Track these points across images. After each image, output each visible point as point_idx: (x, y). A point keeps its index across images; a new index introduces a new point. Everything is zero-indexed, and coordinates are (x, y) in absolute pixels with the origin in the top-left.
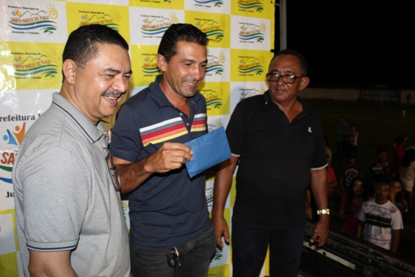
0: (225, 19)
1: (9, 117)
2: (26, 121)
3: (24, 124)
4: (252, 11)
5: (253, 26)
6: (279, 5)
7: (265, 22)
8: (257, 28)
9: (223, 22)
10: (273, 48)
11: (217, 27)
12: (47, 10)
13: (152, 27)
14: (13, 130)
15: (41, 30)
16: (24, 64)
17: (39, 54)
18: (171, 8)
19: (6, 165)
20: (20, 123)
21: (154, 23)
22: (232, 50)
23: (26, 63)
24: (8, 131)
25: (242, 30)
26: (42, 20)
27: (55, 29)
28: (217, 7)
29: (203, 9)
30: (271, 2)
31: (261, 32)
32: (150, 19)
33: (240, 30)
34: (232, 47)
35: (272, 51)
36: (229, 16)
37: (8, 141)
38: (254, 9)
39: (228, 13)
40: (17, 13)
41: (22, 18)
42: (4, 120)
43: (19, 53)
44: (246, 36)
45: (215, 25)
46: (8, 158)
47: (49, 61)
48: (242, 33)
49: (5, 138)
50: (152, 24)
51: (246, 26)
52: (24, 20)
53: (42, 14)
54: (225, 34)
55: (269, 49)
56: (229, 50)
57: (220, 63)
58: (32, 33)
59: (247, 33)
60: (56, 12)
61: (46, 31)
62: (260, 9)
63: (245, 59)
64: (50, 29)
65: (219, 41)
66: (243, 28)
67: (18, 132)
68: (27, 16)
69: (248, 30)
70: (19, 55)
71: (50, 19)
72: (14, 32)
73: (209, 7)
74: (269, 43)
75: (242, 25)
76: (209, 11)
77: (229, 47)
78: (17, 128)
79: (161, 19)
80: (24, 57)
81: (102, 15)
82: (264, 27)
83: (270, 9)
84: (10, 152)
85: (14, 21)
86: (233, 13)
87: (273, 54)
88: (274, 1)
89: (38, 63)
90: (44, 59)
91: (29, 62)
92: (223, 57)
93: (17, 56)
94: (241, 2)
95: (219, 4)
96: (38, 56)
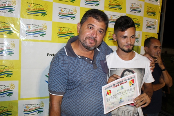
1: (53, 54)
4: (152, 16)
5: (151, 22)
6: (162, 14)
7: (156, 21)
8: (153, 23)
9: (140, 20)
10: (158, 32)
11: (138, 22)
12: (73, 10)
13: (113, 20)
15: (69, 18)
16: (62, 32)
17: (68, 28)
18: (121, 12)
22: (143, 32)
23: (63, 32)
25: (147, 24)
26: (70, 14)
27: (75, 18)
28: (138, 13)
29: (133, 13)
30: (159, 12)
31: (154, 25)
32: (112, 16)
34: (143, 31)
35: (158, 34)
40: (62, 10)
41: (63, 13)
42: (51, 56)
43: (60, 27)
47: (72, 32)
48: (147, 25)
50: (113, 19)
51: (149, 22)
52: (64, 14)
53: (71, 11)
54: (141, 25)
55: (157, 33)
56: (141, 32)
57: (138, 38)
58: (66, 19)
59: (149, 25)
60: (76, 11)
61: (71, 19)
62: (155, 15)
63: (147, 37)
64: (73, 18)
65: (138, 28)
66: (147, 23)
68: (65, 12)
69: (149, 24)
70: (61, 28)
71: (74, 14)
72: (59, 18)
73: (136, 13)
74: (157, 30)
75: (147, 21)
76: (135, 14)
79: (117, 17)
80: (62, 29)
82: (155, 23)
85: (60, 14)
86: (144, 16)
87: (158, 35)
88: (160, 12)
89: (67, 32)
90: (70, 30)
91: (64, 31)
92: (139, 35)
93: (60, 28)
94: (147, 11)
95: (139, 11)
96: (67, 29)
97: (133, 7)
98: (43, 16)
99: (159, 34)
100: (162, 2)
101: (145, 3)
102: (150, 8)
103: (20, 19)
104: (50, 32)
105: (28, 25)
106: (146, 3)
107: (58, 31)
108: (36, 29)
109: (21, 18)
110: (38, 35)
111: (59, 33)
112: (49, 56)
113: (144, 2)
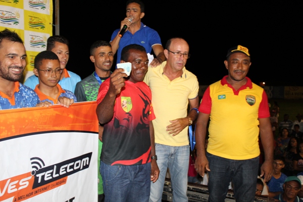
0: (20, 33)
4: (38, 29)
5: (39, 38)
6: (55, 26)
7: (46, 35)
8: (41, 39)
25: (32, 40)
29: (6, 26)
30: (50, 24)
31: (44, 41)
33: (30, 40)
36: (23, 31)
38: (39, 27)
39: (22, 28)
44: (35, 44)
48: (32, 41)
51: (34, 37)
59: (35, 42)
62: (43, 27)
66: (32, 38)
69: (36, 40)
73: (10, 24)
76: (10, 27)
82: (46, 38)
83: (49, 27)
86: (26, 29)
88: (52, 23)
94: (30, 23)
95: (16, 23)
97: (5, 16)
100: (52, 9)
101: (25, 10)
102: (33, 18)
106: (26, 12)
113: (23, 10)
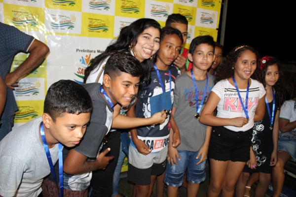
0: (194, 10)
1: (84, 50)
2: (91, 53)
3: (90, 55)
4: (209, 7)
5: (208, 15)
6: (224, 4)
7: (215, 13)
8: (210, 16)
9: (193, 11)
10: (218, 28)
11: (189, 14)
13: (157, 11)
14: (85, 57)
15: (102, 8)
18: (167, 2)
19: (79, 74)
20: (88, 54)
21: (157, 9)
22: (196, 27)
23: (94, 24)
24: (82, 57)
26: (104, 3)
27: (109, 8)
28: (190, 3)
29: (183, 4)
30: (220, 2)
31: (212, 18)
32: (156, 7)
33: (201, 16)
34: (196, 25)
35: (217, 29)
36: (196, 8)
37: (82, 62)
38: (210, 5)
39: (196, 6)
42: (81, 51)
44: (204, 20)
45: (189, 12)
46: (80, 71)
47: (105, 24)
48: (202, 18)
49: (81, 60)
50: (156, 9)
51: (204, 14)
52: (95, 3)
53: (104, 0)
54: (193, 17)
56: (194, 27)
57: (189, 33)
61: (105, 9)
62: (213, 5)
63: (202, 32)
64: (107, 8)
65: (190, 21)
66: (202, 15)
67: (87, 58)
69: (205, 17)
71: (107, 3)
73: (186, 2)
74: (216, 25)
76: (186, 4)
77: (194, 25)
78: (87, 56)
79: (161, 7)
80: (94, 21)
81: (132, 3)
82: (214, 15)
83: (218, 6)
84: (82, 68)
85: (91, 3)
86: (198, 6)
87: (217, 31)
89: (100, 25)
90: (103, 22)
91: (96, 23)
92: (191, 30)
93: (91, 20)
94: (203, 1)
95: (192, 1)
96: (100, 21)
98: (70, 6)
99: (219, 30)
103: (44, 9)
104: (80, 24)
105: (54, 17)
107: (88, 23)
108: (63, 20)
109: (46, 8)
110: (66, 28)
111: (90, 26)
112: (78, 51)
